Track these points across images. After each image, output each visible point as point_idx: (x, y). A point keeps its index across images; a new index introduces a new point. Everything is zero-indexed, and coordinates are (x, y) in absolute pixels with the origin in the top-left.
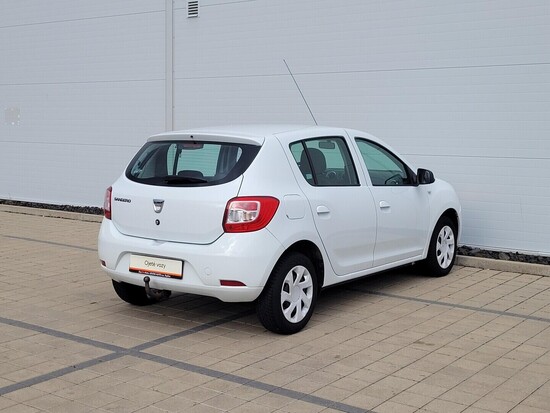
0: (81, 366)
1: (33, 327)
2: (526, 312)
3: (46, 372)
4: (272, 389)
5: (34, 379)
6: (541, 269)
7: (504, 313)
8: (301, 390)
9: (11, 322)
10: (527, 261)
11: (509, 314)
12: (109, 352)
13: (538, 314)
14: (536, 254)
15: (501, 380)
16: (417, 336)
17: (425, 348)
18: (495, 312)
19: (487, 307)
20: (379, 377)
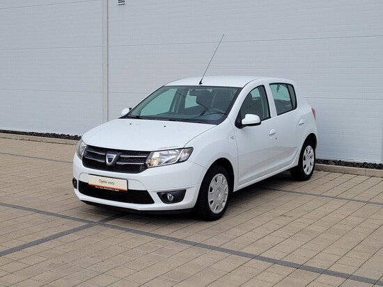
0: (68, 232)
1: (30, 210)
2: (349, 197)
3: (46, 236)
4: (195, 244)
5: (39, 240)
6: (356, 170)
7: (335, 198)
8: (214, 245)
9: (14, 207)
10: (346, 165)
11: (339, 198)
12: (85, 224)
13: (357, 198)
14: (352, 161)
15: (338, 237)
16: (282, 212)
17: (288, 219)
18: (330, 197)
19: (323, 194)
20: (261, 236)
